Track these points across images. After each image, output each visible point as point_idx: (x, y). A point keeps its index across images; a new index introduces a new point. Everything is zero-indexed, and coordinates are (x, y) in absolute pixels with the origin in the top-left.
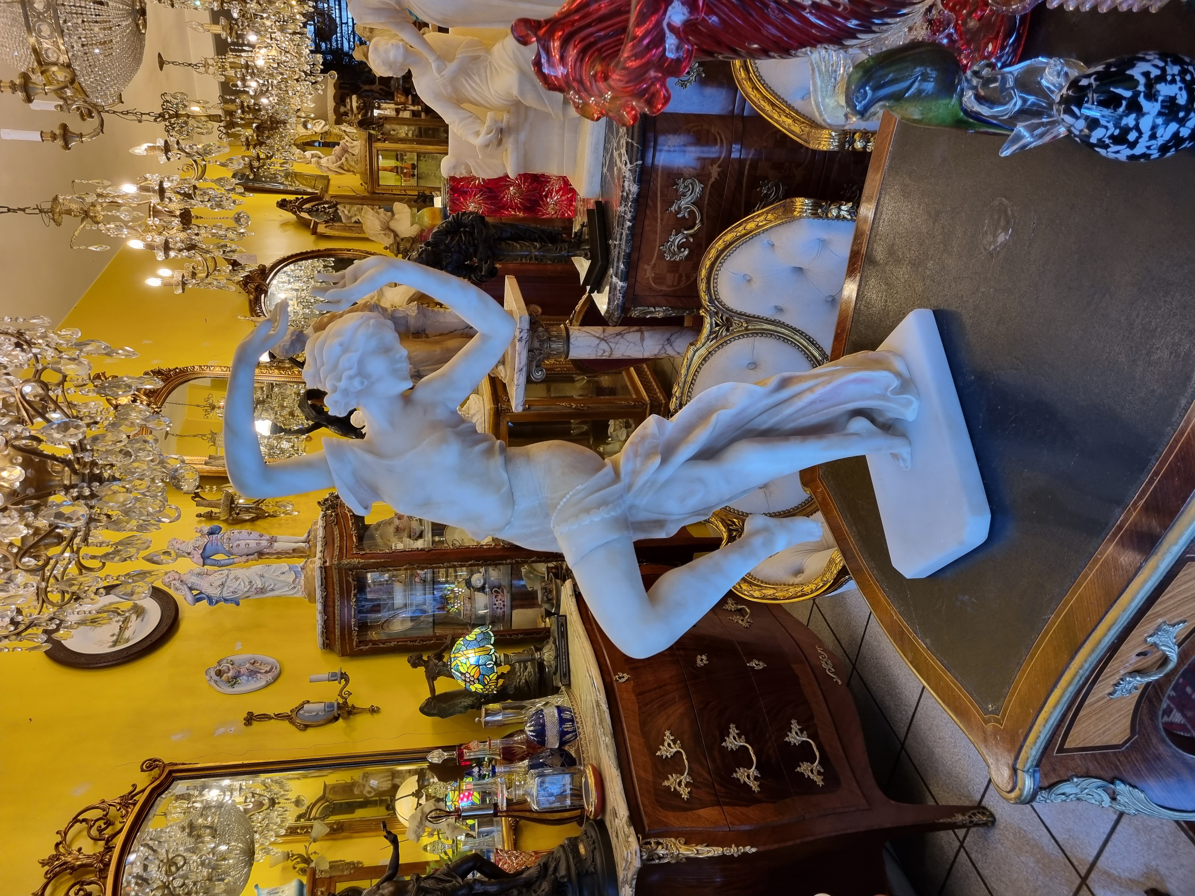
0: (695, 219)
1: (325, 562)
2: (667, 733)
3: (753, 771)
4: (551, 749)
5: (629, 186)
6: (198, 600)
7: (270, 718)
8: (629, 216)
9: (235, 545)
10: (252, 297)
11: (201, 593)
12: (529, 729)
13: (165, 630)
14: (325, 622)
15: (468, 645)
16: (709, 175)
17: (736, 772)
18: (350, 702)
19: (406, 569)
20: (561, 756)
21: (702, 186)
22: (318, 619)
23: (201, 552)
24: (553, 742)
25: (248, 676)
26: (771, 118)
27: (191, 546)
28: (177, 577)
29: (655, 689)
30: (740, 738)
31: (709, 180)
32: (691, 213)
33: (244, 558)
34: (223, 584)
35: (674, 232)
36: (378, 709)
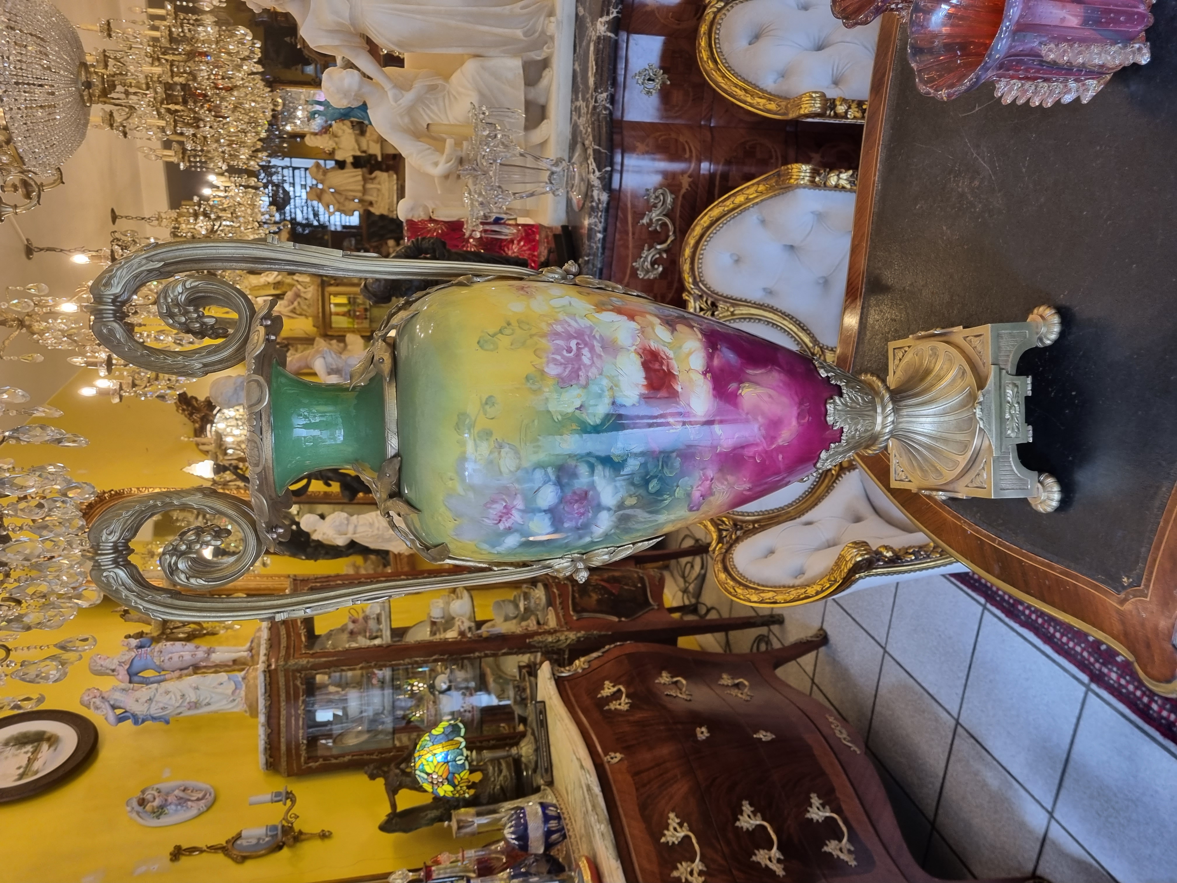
0: (668, 231)
1: (269, 665)
2: (672, 815)
3: (775, 852)
4: (536, 855)
5: (598, 195)
6: (121, 719)
7: (201, 851)
8: (600, 227)
9: (167, 658)
10: (197, 425)
11: (126, 712)
12: (508, 833)
13: (81, 758)
14: (269, 736)
15: (435, 740)
16: (680, 186)
17: (755, 855)
18: (297, 827)
19: (361, 668)
20: (548, 861)
21: (673, 196)
22: (261, 733)
23: (127, 667)
24: (537, 847)
25: (177, 805)
26: (745, 102)
27: (116, 661)
28: (98, 694)
29: (652, 768)
30: (755, 815)
31: (679, 190)
32: (664, 225)
33: (177, 673)
34: (150, 699)
35: (646, 247)
36: (331, 833)
